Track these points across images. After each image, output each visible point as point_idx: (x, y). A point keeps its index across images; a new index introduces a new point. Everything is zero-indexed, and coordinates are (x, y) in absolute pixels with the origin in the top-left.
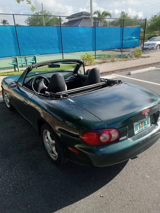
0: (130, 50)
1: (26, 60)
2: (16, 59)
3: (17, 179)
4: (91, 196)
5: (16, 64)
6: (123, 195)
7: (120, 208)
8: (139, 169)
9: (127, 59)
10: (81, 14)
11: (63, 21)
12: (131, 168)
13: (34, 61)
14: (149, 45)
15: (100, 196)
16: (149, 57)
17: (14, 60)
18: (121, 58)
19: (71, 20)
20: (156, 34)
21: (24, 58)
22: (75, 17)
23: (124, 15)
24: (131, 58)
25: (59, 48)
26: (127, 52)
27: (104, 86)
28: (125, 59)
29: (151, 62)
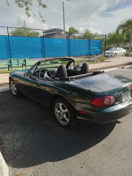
0: (95, 57)
1: (18, 61)
2: (11, 60)
3: (41, 138)
4: (97, 145)
5: (10, 65)
6: (118, 143)
7: (119, 150)
8: (124, 129)
9: (94, 63)
10: (55, 30)
11: (40, 34)
12: (119, 129)
13: (25, 63)
14: (108, 53)
15: (104, 145)
16: (110, 61)
17: (9, 62)
18: (89, 62)
19: (46, 34)
20: (112, 46)
21: (17, 60)
22: (54, 31)
23: (87, 32)
24: (97, 62)
25: (42, 54)
26: (92, 58)
27: (92, 75)
28: (92, 63)
29: (113, 65)
